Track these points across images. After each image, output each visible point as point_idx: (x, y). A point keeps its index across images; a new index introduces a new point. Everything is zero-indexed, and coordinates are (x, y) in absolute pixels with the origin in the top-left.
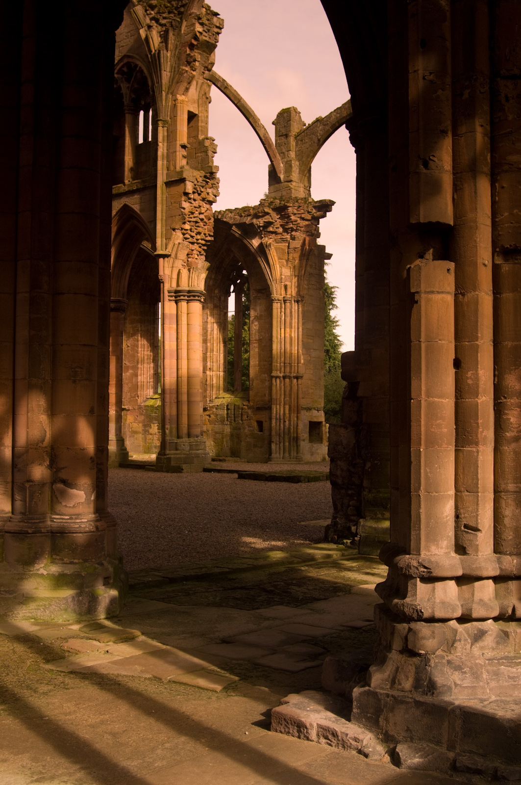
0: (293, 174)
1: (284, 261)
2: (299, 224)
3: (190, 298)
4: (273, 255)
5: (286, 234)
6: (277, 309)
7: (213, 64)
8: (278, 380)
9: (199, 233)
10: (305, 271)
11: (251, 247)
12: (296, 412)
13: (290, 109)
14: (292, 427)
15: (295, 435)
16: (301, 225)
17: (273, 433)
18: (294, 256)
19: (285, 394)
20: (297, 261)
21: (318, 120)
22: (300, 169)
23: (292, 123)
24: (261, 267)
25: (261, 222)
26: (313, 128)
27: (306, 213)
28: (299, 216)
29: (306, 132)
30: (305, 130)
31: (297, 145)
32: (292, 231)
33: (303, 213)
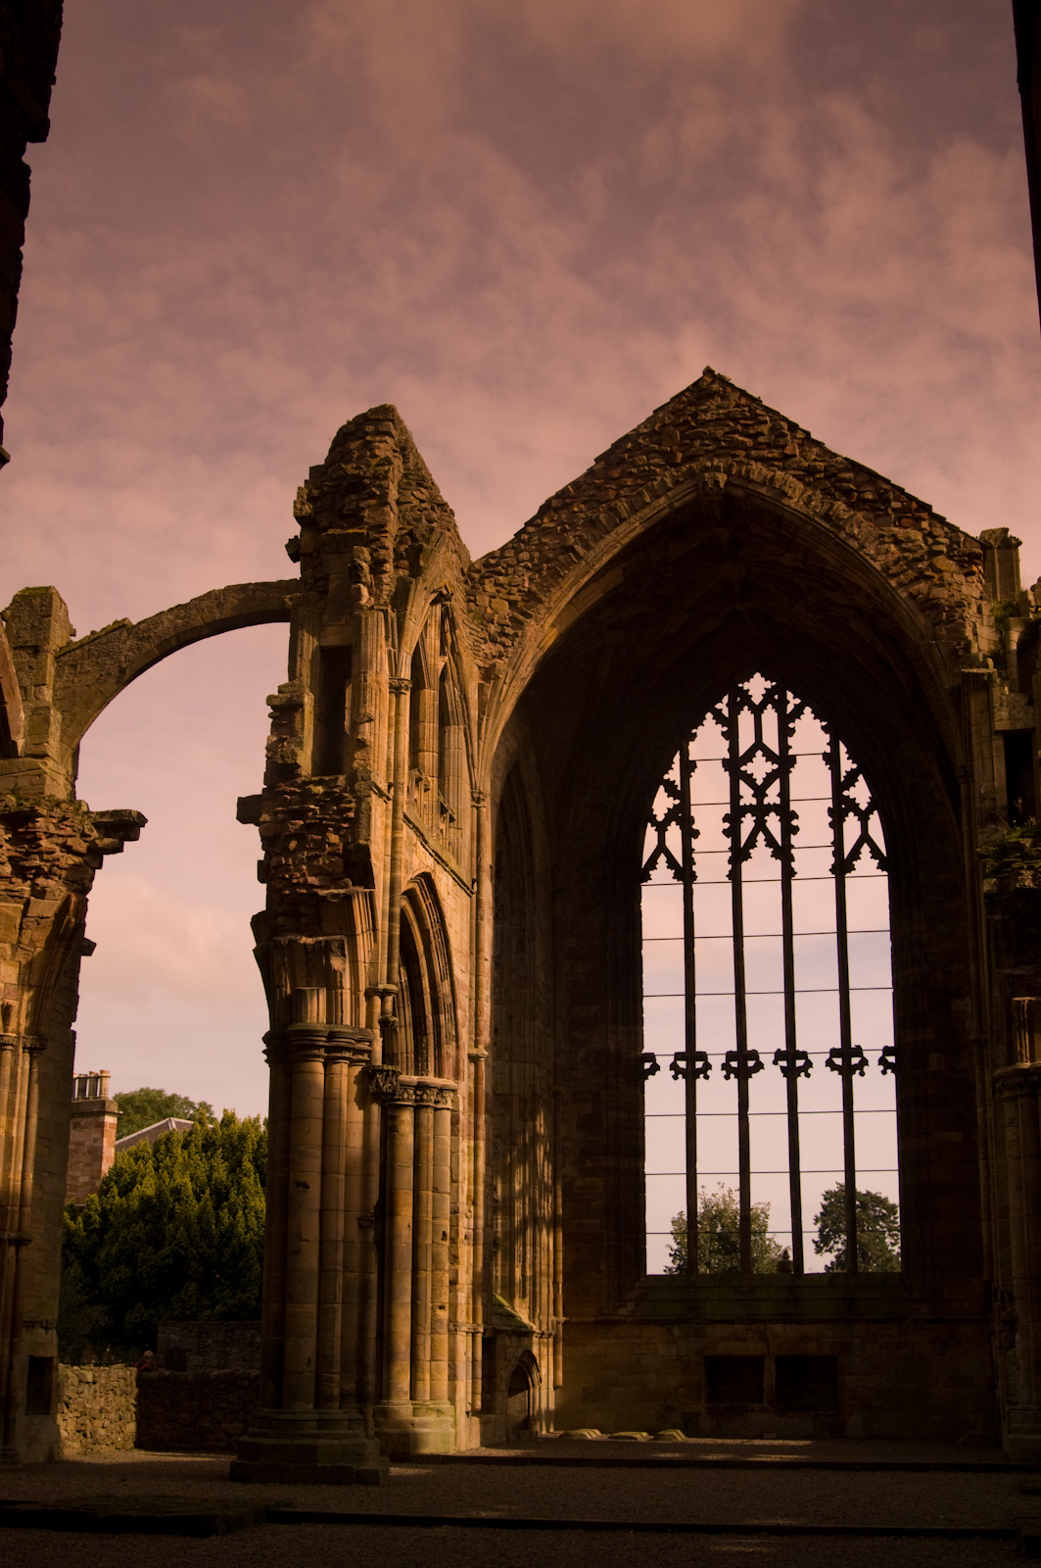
0: (51, 740)
1: (7, 946)
2: (58, 860)
5: (20, 880)
12: (9, 1333)
13: (49, 592)
16: (62, 863)
18: (35, 938)
20: (39, 950)
21: (121, 626)
22: (63, 732)
23: (53, 621)
27: (78, 835)
29: (86, 648)
30: (82, 645)
31: (58, 675)
32: (37, 875)
33: (71, 836)
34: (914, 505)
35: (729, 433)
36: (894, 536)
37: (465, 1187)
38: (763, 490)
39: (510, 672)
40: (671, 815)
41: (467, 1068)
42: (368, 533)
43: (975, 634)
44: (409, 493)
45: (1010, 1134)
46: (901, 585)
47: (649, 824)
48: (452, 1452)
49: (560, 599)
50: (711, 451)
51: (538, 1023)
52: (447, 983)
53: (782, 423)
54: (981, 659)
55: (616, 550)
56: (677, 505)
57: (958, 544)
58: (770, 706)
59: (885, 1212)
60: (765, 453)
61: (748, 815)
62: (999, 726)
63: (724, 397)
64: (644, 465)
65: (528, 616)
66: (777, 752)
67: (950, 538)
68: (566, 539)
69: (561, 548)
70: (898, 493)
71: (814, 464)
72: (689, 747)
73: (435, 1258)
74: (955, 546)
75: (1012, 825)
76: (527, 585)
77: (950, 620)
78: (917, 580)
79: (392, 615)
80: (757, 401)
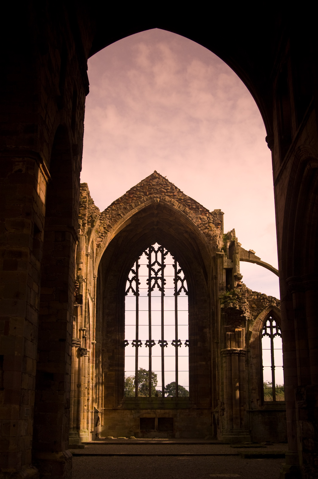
34: (205, 210)
35: (160, 188)
36: (200, 217)
37: (91, 376)
38: (168, 204)
39: (104, 246)
40: (133, 278)
41: (92, 346)
42: (82, 216)
43: (219, 243)
44: (90, 206)
45: (224, 365)
46: (201, 230)
47: (127, 281)
48: (88, 442)
49: (117, 227)
50: (156, 192)
51: (100, 332)
52: (88, 324)
53: (174, 187)
54: (220, 250)
55: (131, 216)
56: (147, 205)
57: (215, 220)
58: (159, 251)
59: (153, 376)
60: (169, 194)
61: (153, 279)
62: (225, 267)
63: (159, 178)
64: (139, 195)
65: (109, 231)
66: (161, 264)
67: (213, 219)
68: (118, 212)
69: (117, 214)
70: (201, 207)
71: (181, 198)
72: (139, 261)
73: (84, 393)
74: (215, 221)
75: (227, 291)
76: (108, 223)
77: (213, 240)
78: (205, 229)
79: (87, 237)
80: (167, 180)
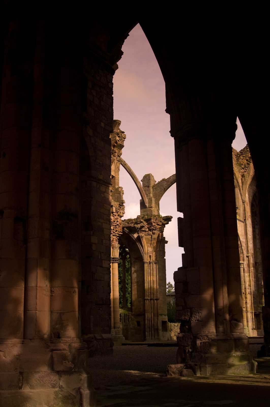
0: (153, 204)
1: (149, 244)
3: (113, 261)
4: (144, 241)
5: (150, 232)
6: (146, 267)
7: (121, 154)
8: (148, 301)
9: (116, 231)
10: (159, 249)
11: (133, 238)
12: (157, 316)
13: (150, 175)
14: (155, 324)
15: (157, 328)
16: (157, 227)
17: (146, 327)
18: (154, 242)
19: (151, 308)
20: (155, 244)
21: (164, 180)
22: (155, 202)
23: (151, 181)
24: (138, 247)
25: (139, 226)
26: (162, 183)
27: (160, 222)
28: (156, 223)
29: (158, 185)
30: (157, 184)
31: (153, 191)
32: (153, 230)
33: (158, 222)
39: (248, 175)
41: (246, 259)
52: (239, 242)
65: (250, 162)
76: (250, 156)
